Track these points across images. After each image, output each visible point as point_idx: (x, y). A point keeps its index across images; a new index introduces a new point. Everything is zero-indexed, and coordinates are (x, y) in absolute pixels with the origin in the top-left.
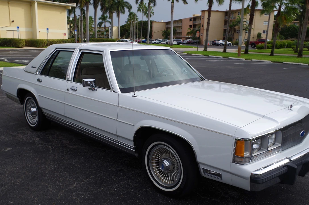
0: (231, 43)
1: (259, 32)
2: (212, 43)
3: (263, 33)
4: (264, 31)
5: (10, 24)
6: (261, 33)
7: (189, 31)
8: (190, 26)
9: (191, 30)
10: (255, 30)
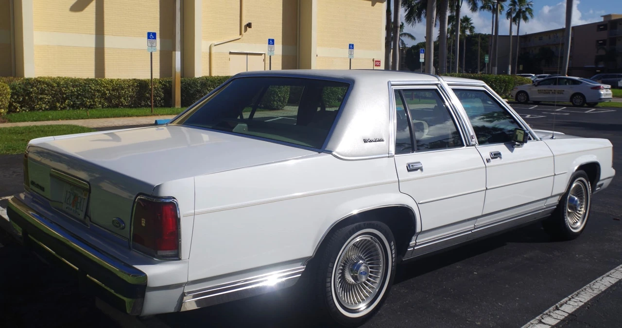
5: (241, 34)
8: (597, 42)
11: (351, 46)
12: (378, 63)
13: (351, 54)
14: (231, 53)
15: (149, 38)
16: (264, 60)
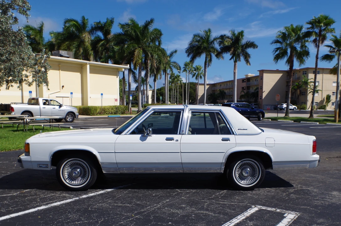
0: (296, 107)
1: (328, 94)
2: (274, 107)
3: (333, 95)
4: (334, 93)
5: (60, 90)
6: (330, 96)
7: (243, 93)
8: (243, 88)
9: (244, 92)
10: (323, 91)
11: (102, 94)
12: (116, 100)
13: (102, 97)
14: (57, 97)
15: (30, 93)
16: (70, 99)
